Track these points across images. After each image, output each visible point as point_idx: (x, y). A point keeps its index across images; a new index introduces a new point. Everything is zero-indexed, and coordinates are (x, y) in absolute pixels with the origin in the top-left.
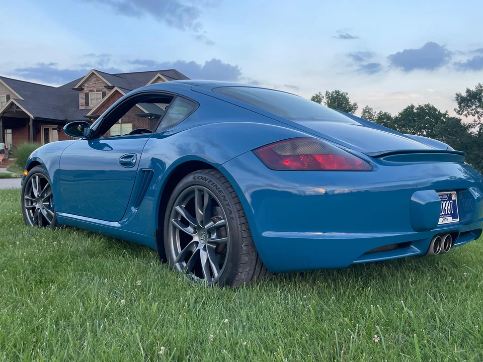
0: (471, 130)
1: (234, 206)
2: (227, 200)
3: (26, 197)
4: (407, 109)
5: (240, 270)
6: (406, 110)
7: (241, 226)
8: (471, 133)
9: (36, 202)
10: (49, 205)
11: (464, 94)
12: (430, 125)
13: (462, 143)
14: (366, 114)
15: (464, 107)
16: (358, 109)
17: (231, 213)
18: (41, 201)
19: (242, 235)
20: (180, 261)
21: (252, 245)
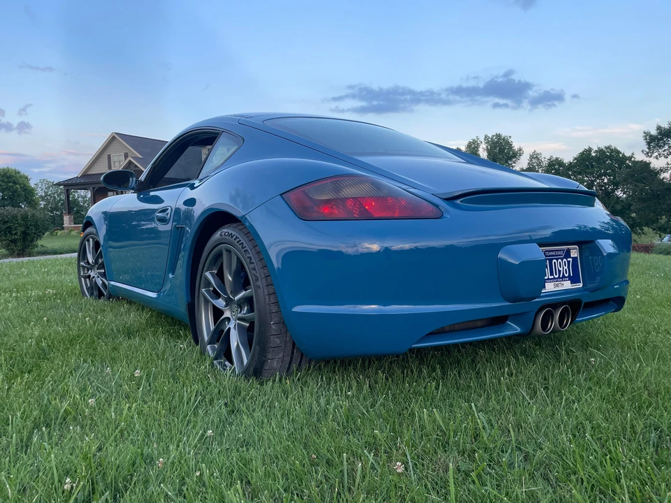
0: (663, 176)
1: (261, 270)
2: (253, 263)
3: (82, 264)
4: (583, 152)
5: (269, 356)
6: (582, 154)
7: (269, 297)
8: (663, 178)
9: (91, 269)
10: (105, 272)
11: (654, 132)
12: (613, 171)
13: (652, 191)
14: (534, 161)
15: (654, 147)
16: (524, 155)
17: (257, 280)
18: (96, 268)
19: (271, 310)
20: (210, 342)
21: (284, 323)
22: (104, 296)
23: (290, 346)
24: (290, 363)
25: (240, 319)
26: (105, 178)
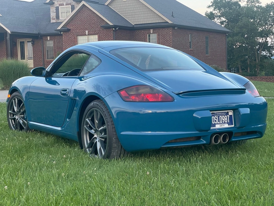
1: (110, 119)
2: (106, 116)
3: (10, 111)
5: (113, 151)
7: (113, 129)
9: (16, 115)
10: (24, 117)
17: (108, 123)
18: (19, 115)
19: (113, 134)
21: (118, 139)
22: (24, 129)
23: (120, 147)
24: (120, 154)
25: (101, 138)
26: (33, 71)
